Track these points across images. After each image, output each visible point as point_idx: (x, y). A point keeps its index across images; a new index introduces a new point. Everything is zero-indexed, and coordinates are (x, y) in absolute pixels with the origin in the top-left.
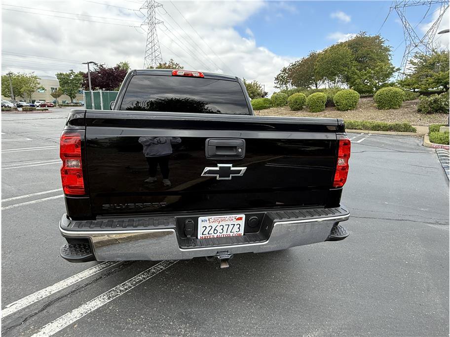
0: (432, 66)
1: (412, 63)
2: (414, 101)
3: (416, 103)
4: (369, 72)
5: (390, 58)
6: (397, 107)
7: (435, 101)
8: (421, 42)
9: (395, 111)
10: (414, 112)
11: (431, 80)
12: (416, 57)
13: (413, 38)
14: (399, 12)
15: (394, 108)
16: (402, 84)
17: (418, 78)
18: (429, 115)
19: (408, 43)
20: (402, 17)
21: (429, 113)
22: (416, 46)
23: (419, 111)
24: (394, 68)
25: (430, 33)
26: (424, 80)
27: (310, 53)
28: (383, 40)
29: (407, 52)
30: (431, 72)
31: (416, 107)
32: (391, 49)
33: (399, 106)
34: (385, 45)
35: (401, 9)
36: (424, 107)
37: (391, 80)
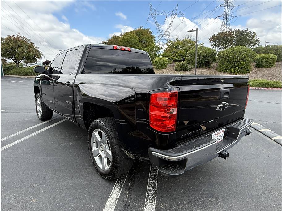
0: (177, 47)
1: (167, 45)
2: (171, 65)
3: (173, 66)
4: (148, 49)
5: (155, 42)
6: (165, 68)
7: (183, 65)
8: (165, 34)
9: (165, 70)
10: (174, 70)
11: (177, 54)
12: (169, 42)
13: (161, 32)
14: (153, 17)
15: (164, 69)
16: (164, 55)
17: (171, 53)
18: (180, 72)
19: (159, 34)
20: (155, 20)
21: (181, 71)
22: (163, 36)
23: (176, 70)
24: (159, 47)
25: (168, 30)
26: (174, 54)
27: (112, 36)
28: (151, 32)
29: (159, 39)
30: (176, 50)
31: (174, 68)
32: (155, 37)
33: (166, 67)
34: (153, 34)
35: (154, 16)
36: (178, 68)
37: (158, 53)
